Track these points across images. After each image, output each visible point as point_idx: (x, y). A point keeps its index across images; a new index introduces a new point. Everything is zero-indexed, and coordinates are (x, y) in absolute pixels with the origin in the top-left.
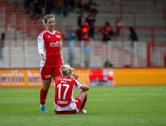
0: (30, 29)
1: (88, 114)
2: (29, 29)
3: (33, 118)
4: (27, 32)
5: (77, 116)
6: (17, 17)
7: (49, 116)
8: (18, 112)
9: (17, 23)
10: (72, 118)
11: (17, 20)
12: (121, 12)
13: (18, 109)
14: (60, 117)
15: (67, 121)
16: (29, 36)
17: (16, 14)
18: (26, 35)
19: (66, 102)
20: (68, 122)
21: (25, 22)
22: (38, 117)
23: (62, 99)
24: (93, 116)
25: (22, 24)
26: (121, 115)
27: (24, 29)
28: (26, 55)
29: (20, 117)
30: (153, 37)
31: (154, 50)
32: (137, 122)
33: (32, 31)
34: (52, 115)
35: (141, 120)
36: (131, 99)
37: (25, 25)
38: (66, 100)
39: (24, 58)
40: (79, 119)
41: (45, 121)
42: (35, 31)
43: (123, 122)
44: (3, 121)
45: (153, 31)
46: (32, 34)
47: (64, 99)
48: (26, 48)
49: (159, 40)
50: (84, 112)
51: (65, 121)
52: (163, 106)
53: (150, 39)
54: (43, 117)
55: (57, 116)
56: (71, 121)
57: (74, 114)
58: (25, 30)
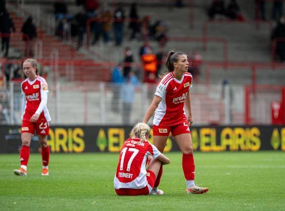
0: (64, 64)
1: (167, 195)
2: (62, 65)
3: (83, 201)
4: (60, 70)
5: (151, 198)
6: (44, 46)
7: (108, 198)
8: (58, 191)
9: (44, 55)
10: (143, 202)
11: (43, 50)
12: (205, 40)
13: (57, 187)
14: (125, 200)
15: (136, 205)
16: (63, 75)
17: (43, 42)
18: (57, 74)
19: (130, 176)
20: (138, 208)
21: (57, 53)
22: (89, 199)
23: (125, 171)
24: (175, 199)
25: (52, 57)
26: (219, 198)
27: (54, 64)
28: (59, 105)
29: (63, 200)
30: (254, 78)
31: (255, 99)
32: (245, 208)
33: (67, 67)
34: (112, 197)
35: (250, 206)
36: (228, 174)
37: (57, 58)
38: (130, 172)
39: (56, 108)
40: (154, 203)
41: (102, 205)
42: (72, 67)
43: (222, 208)
44: (37, 206)
45: (253, 69)
46: (67, 72)
47: (127, 170)
48: (59, 94)
49: (263, 83)
50: (159, 192)
51: (134, 206)
52: (280, 185)
53: (249, 82)
54: (98, 200)
55: (119, 199)
56: (143, 206)
57: (145, 195)
58: (57, 67)
